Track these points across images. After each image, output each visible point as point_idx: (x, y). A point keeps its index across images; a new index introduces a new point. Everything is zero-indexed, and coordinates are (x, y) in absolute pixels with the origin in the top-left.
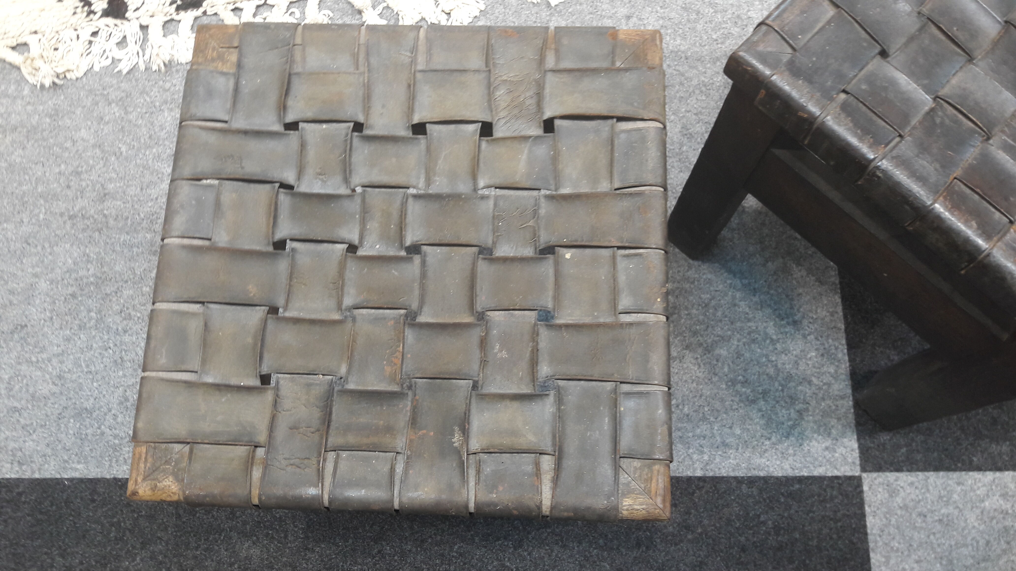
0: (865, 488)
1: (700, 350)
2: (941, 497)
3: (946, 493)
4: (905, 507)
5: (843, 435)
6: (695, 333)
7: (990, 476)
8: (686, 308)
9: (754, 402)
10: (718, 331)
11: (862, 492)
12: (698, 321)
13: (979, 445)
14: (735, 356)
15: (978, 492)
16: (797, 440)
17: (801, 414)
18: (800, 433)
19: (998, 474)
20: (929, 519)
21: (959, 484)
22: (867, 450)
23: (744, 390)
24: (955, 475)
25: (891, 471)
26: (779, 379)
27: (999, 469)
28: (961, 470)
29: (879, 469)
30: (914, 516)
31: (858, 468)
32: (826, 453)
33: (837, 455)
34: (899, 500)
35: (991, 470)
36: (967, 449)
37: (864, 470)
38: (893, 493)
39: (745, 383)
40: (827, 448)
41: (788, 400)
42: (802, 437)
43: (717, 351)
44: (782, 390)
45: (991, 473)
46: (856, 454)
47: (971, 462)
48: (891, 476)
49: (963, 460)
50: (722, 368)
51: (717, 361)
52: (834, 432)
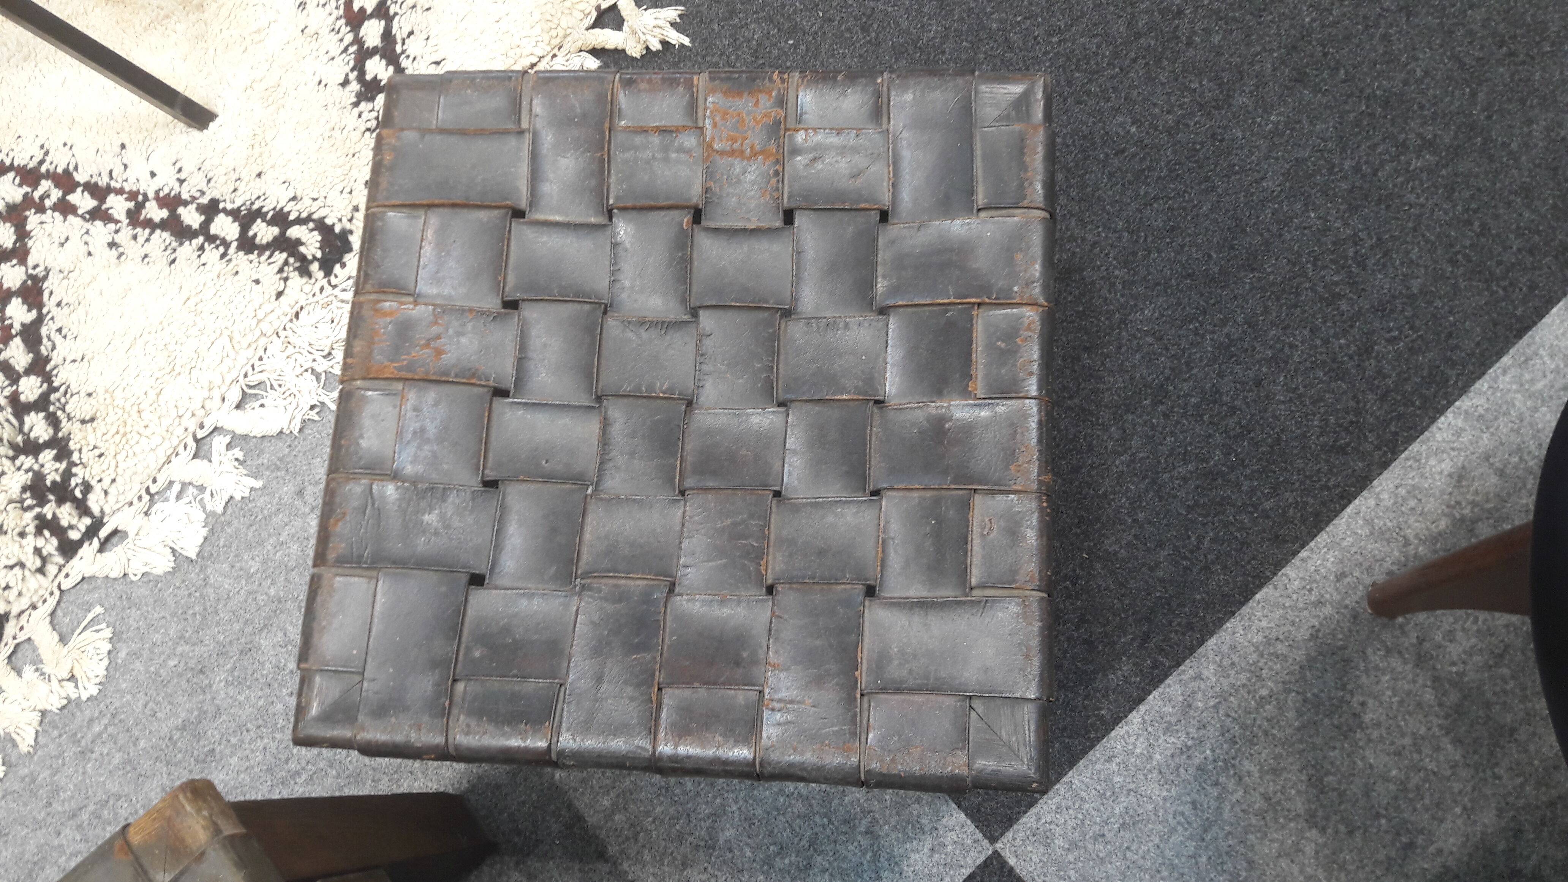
0: (1012, 861)
1: (702, 855)
2: (1102, 796)
3: (1103, 785)
4: (1073, 845)
5: (938, 816)
6: (680, 837)
7: (1135, 718)
8: (647, 814)
9: (809, 866)
10: (705, 810)
11: (1011, 869)
12: (672, 818)
13: (1097, 690)
14: (746, 826)
15: (1138, 751)
16: (892, 871)
17: (872, 833)
18: (889, 860)
19: (1142, 708)
20: (1109, 836)
21: (1109, 760)
22: (979, 810)
23: (787, 861)
24: (1097, 753)
25: (1025, 812)
26: (816, 809)
27: (1140, 700)
28: (1099, 739)
29: (1009, 822)
30: (1090, 847)
31: (986, 842)
32: (936, 857)
33: (950, 848)
34: (1059, 842)
35: (1131, 710)
36: (1085, 707)
37: (993, 840)
38: (1046, 840)
39: (782, 849)
40: (932, 850)
41: (845, 828)
42: (894, 863)
43: (722, 839)
44: (830, 821)
45: (1134, 713)
46: (970, 827)
47: (1102, 718)
48: (1028, 820)
49: (1092, 725)
50: (743, 855)
51: (730, 850)
52: (925, 821)
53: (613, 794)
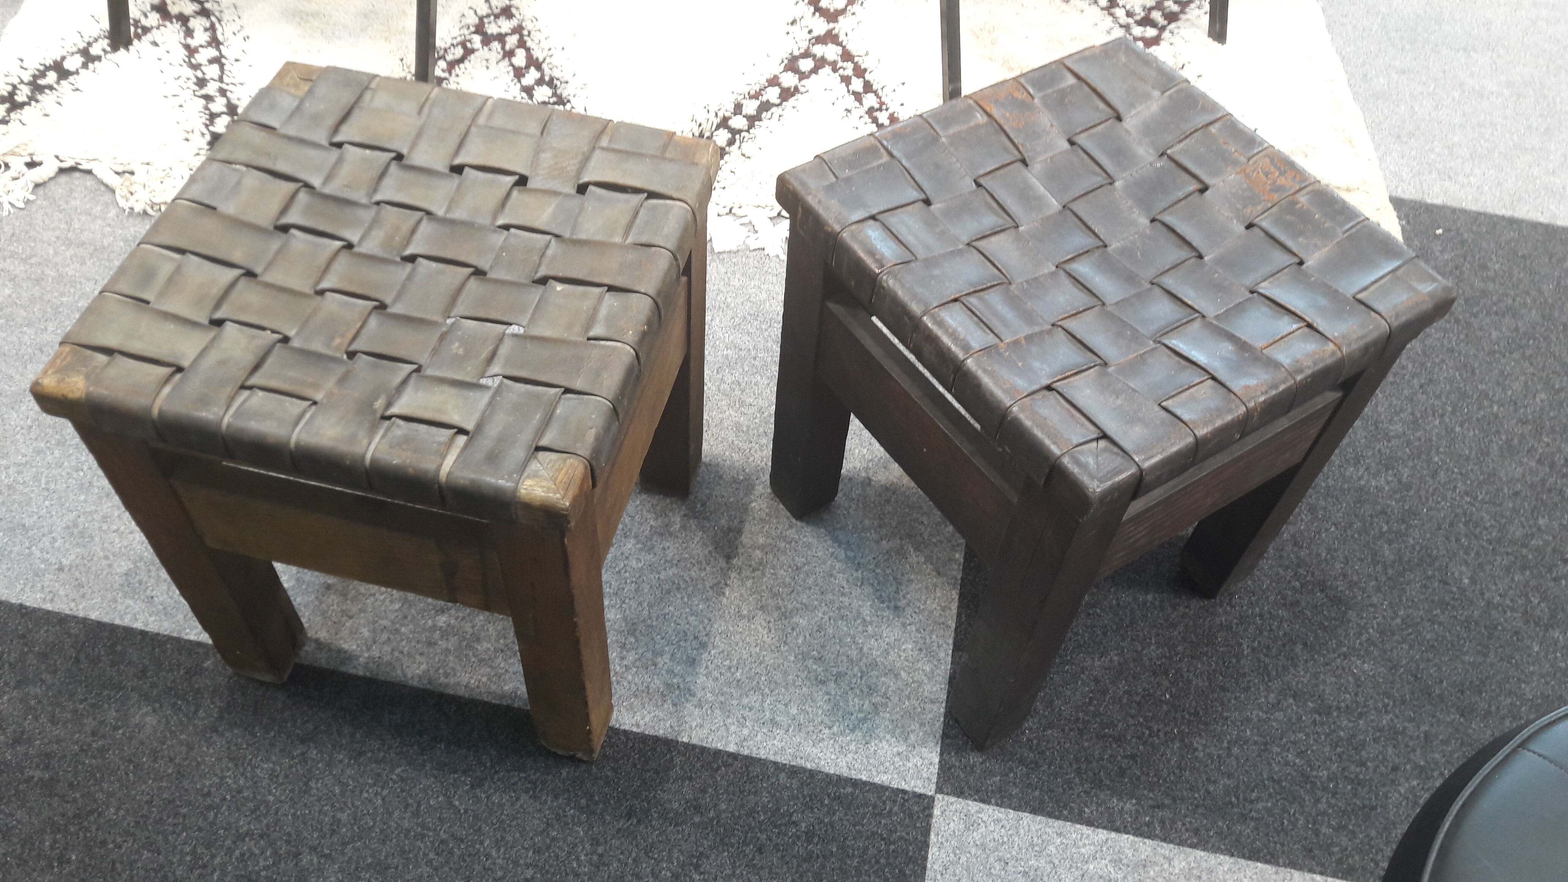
0: (936, 812)
1: (776, 614)
2: (1032, 845)
3: (1040, 841)
4: (983, 847)
5: (924, 743)
6: (775, 596)
7: (1102, 834)
8: (774, 567)
9: (823, 682)
10: (804, 598)
11: (930, 816)
12: (784, 583)
13: (1096, 795)
14: (815, 628)
15: (1083, 850)
16: (864, 737)
17: (876, 708)
18: (868, 729)
19: (1113, 835)
20: (1010, 868)
21: (1060, 835)
22: (950, 769)
23: (815, 667)
24: (1058, 824)
25: (975, 800)
26: (861, 664)
27: (1117, 830)
28: (1066, 819)
29: (960, 793)
30: (992, 860)
31: (933, 787)
32: (897, 759)
33: (910, 765)
34: (977, 835)
35: (1105, 828)
36: (1078, 795)
37: (939, 790)
38: (971, 825)
39: (819, 659)
40: (899, 754)
41: (865, 690)
42: (870, 735)
43: (796, 619)
44: (861, 678)
45: (1105, 832)
46: (935, 769)
47: (1081, 812)
48: (973, 806)
49: (1071, 808)
50: (797, 638)
51: (793, 629)
52: (913, 737)
53: (769, 541)
